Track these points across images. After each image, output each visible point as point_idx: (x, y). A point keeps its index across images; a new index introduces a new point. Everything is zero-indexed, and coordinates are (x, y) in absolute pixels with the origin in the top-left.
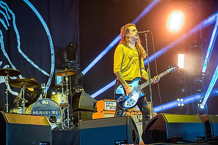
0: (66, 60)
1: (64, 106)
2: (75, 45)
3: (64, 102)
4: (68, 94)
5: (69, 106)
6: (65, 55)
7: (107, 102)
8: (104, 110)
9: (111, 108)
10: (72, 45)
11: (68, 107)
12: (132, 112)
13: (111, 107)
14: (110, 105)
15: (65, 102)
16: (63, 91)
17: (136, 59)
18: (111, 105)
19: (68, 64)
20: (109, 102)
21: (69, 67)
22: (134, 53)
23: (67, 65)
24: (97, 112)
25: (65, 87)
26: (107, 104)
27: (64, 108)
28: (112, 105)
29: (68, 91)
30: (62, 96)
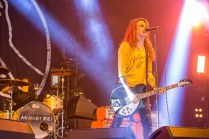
0: (65, 58)
1: (58, 112)
4: (63, 98)
5: (64, 112)
8: (105, 119)
12: (138, 122)
15: (59, 107)
16: (58, 94)
17: (141, 62)
19: (67, 62)
21: (67, 65)
22: (140, 55)
24: (97, 120)
25: (60, 89)
29: (64, 94)
30: (56, 100)
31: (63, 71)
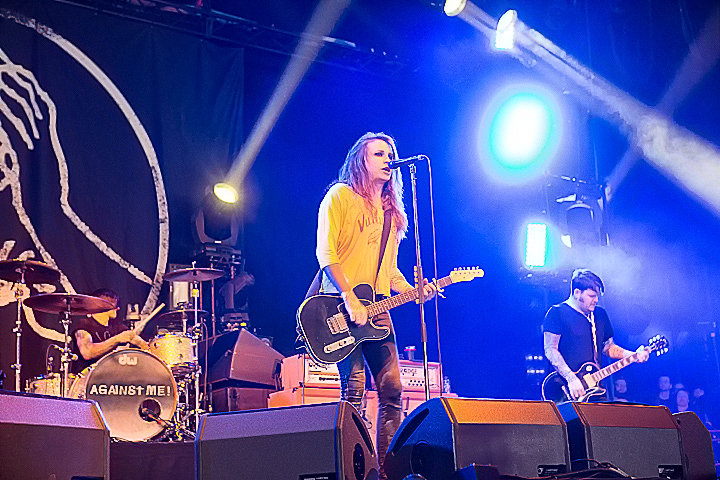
3: (186, 359)
4: (196, 337)
6: (200, 223)
8: (302, 385)
9: (324, 379)
11: (197, 375)
13: (323, 376)
16: (184, 329)
17: (379, 231)
19: (208, 249)
21: (209, 257)
23: (206, 251)
24: (282, 389)
25: (190, 316)
28: (326, 371)
29: (199, 328)
30: (180, 342)
31: (195, 271)
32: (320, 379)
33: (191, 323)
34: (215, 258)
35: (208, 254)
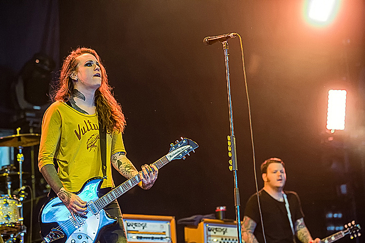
0: (23, 104)
1: (11, 232)
2: (47, 62)
3: (12, 220)
4: (22, 199)
5: (25, 231)
6: (20, 89)
7: (130, 222)
9: (141, 238)
10: (37, 61)
11: (23, 234)
13: (140, 235)
14: (136, 229)
15: (14, 221)
16: (9, 191)
17: (95, 136)
18: (140, 229)
19: (28, 114)
20: (134, 222)
21: (29, 122)
23: (25, 117)
25: (14, 179)
26: (131, 228)
27: (12, 236)
28: (143, 231)
29: (24, 190)
30: (7, 203)
31: (19, 137)
32: (138, 237)
33: (15, 187)
34: (34, 123)
35: (27, 119)
